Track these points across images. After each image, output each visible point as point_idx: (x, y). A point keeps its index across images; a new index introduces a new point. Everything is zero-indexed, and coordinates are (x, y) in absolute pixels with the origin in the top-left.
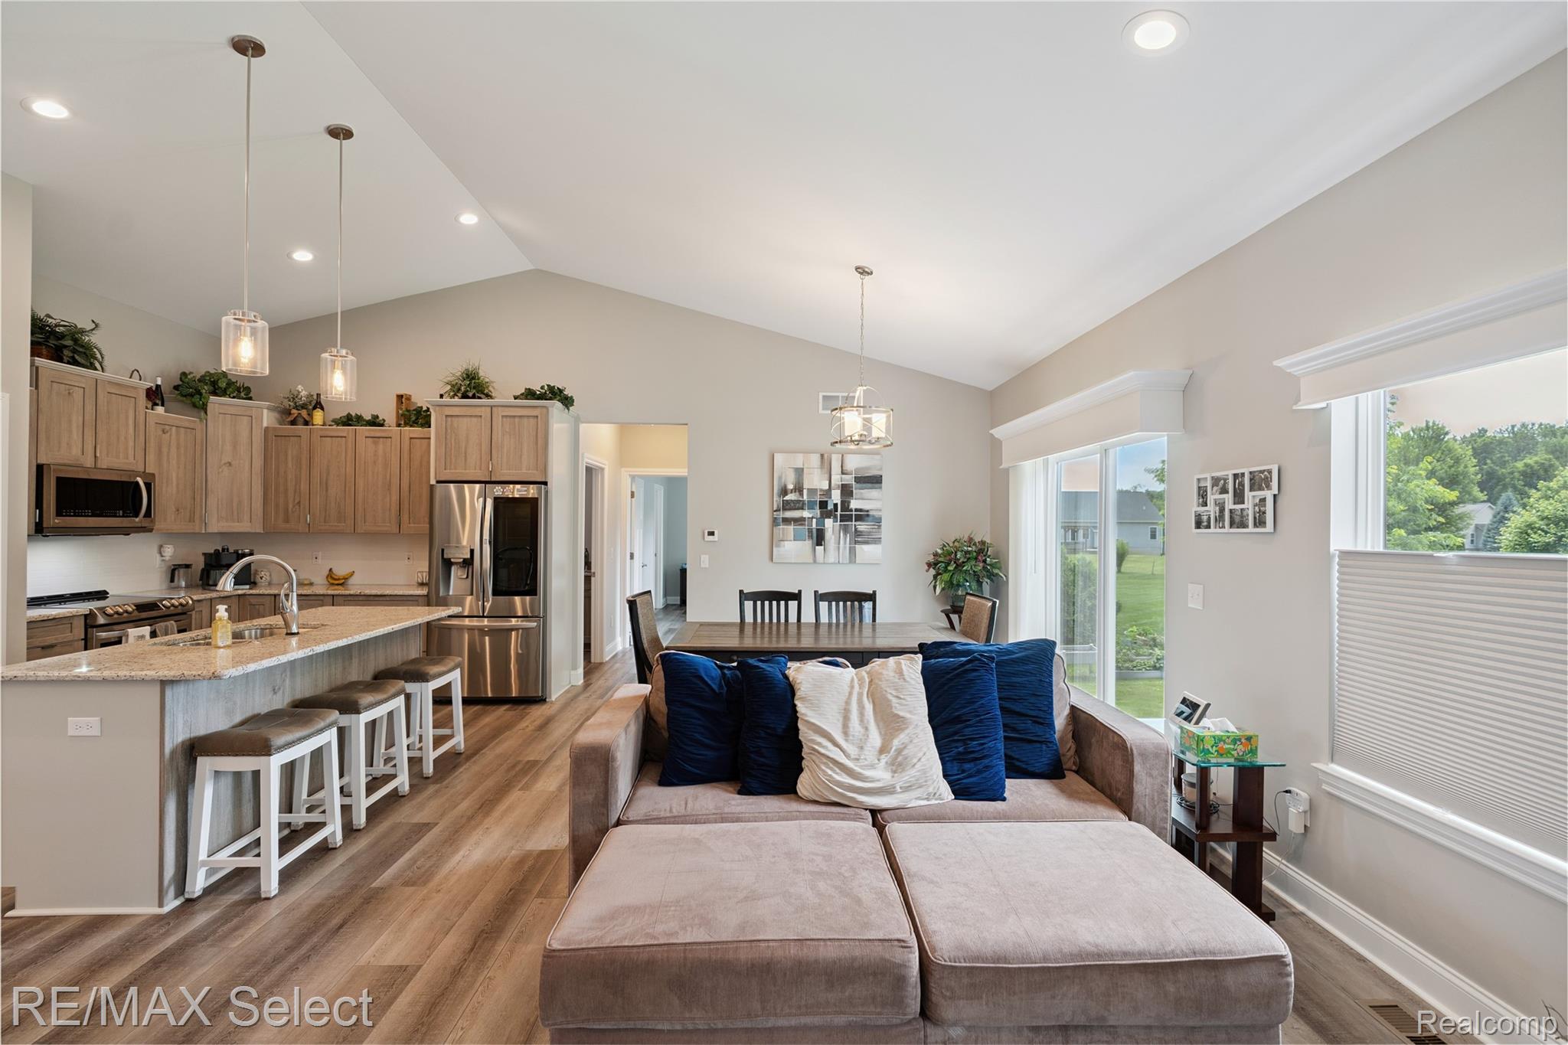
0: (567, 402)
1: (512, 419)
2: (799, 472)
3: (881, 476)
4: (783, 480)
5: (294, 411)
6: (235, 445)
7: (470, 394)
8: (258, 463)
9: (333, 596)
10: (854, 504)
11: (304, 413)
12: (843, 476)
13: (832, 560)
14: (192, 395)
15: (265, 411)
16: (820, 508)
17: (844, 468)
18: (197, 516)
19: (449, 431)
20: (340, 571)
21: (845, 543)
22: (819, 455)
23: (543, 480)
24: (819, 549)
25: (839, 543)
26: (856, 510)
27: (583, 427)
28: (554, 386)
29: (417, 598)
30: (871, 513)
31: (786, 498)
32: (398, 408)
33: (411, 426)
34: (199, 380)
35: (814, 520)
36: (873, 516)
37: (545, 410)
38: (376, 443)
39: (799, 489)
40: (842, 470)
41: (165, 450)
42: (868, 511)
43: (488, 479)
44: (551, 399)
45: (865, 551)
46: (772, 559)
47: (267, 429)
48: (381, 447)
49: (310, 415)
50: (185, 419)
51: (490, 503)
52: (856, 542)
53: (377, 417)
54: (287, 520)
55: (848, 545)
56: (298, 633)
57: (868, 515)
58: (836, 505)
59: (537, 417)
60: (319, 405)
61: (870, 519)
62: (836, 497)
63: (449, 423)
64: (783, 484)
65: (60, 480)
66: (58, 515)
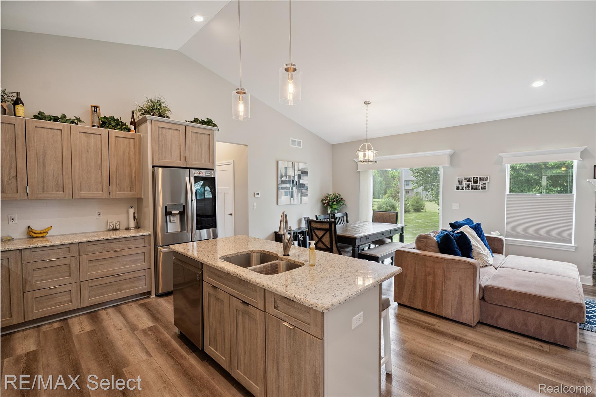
2: (286, 169)
3: (308, 172)
4: (281, 172)
10: (301, 182)
12: (298, 171)
13: (295, 203)
16: (292, 183)
17: (299, 168)
20: (37, 227)
22: (292, 163)
23: (213, 168)
24: (292, 199)
25: (297, 197)
26: (302, 184)
30: (305, 185)
31: (282, 179)
35: (290, 188)
36: (306, 186)
37: (213, 132)
39: (286, 176)
40: (298, 169)
42: (305, 184)
43: (184, 166)
45: (305, 199)
46: (277, 204)
51: (192, 179)
52: (302, 196)
55: (300, 197)
57: (305, 186)
58: (296, 182)
59: (209, 135)
61: (305, 187)
62: (296, 179)
63: (160, 132)
64: (281, 174)
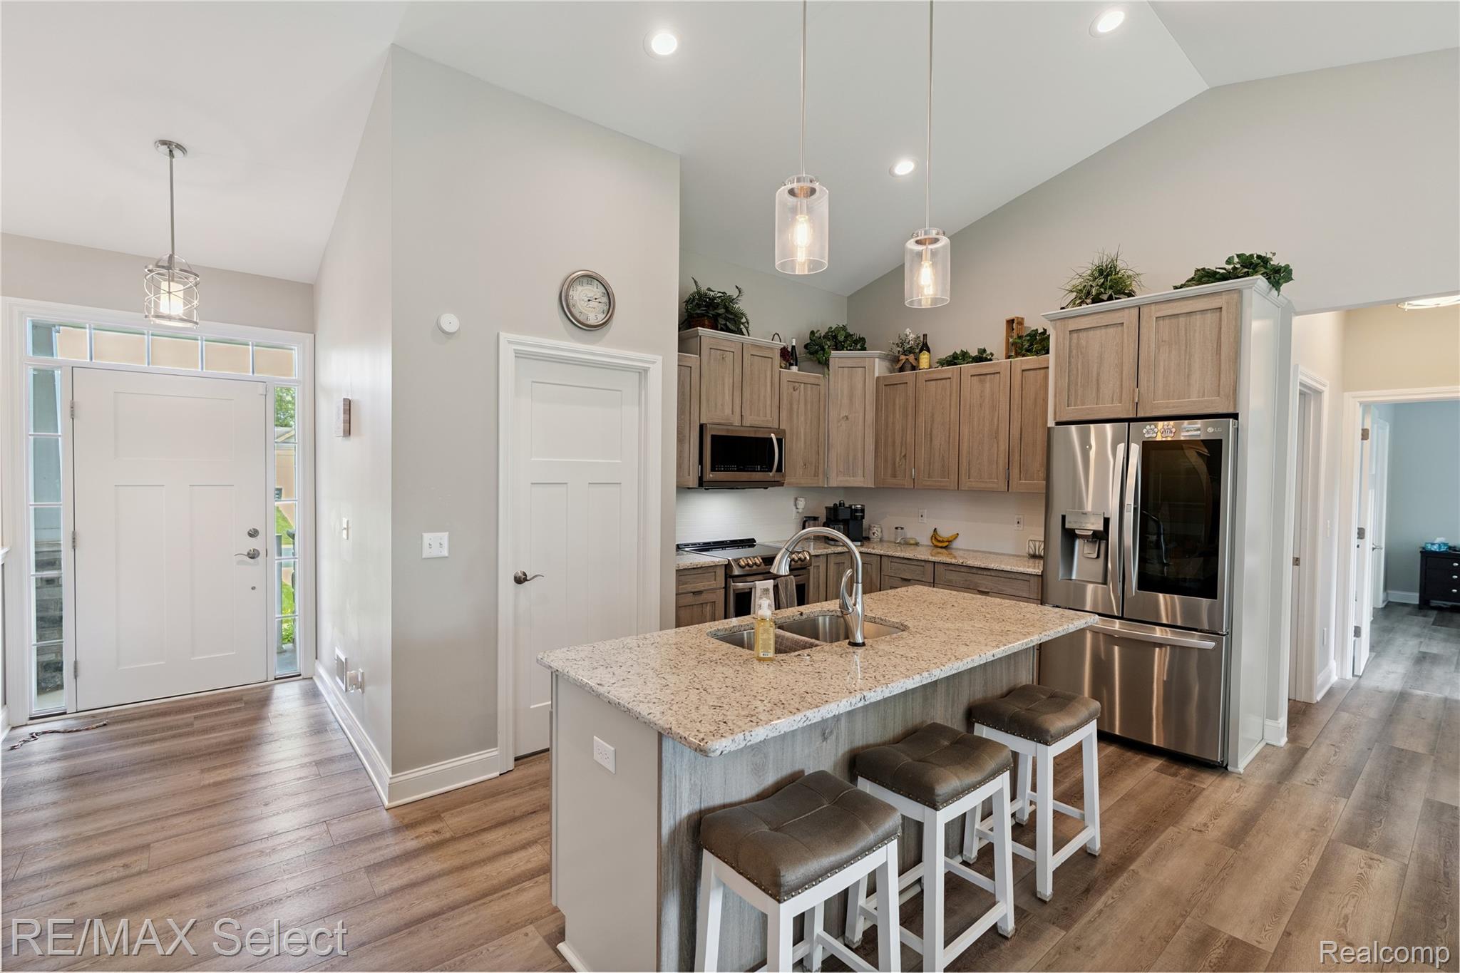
0: (1278, 275)
1: (1174, 321)
5: (903, 357)
6: (851, 397)
7: (1105, 297)
8: (871, 415)
9: (934, 563)
11: (911, 357)
14: (816, 352)
15: (877, 360)
18: (821, 471)
19: (1074, 352)
23: (1231, 411)
27: (1297, 321)
28: (1252, 256)
29: (1028, 576)
32: (1008, 335)
33: (1024, 356)
34: (824, 337)
37: (1235, 296)
38: (982, 382)
41: (795, 406)
43: (1131, 416)
44: (1247, 275)
47: (877, 377)
48: (988, 385)
49: (917, 359)
50: (811, 376)
51: (1136, 450)
53: (984, 351)
54: (894, 476)
56: (863, 644)
59: (1221, 308)
60: (925, 347)
63: (1074, 341)
65: (715, 438)
66: (713, 469)
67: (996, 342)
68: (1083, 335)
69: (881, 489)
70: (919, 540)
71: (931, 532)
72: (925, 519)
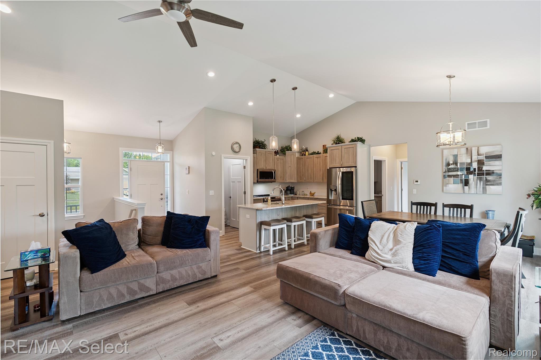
0: (361, 140)
1: (347, 149)
2: (456, 156)
3: (501, 155)
4: (448, 160)
5: (302, 152)
6: (291, 161)
7: (337, 143)
8: (296, 166)
10: (485, 168)
11: (304, 152)
12: (479, 156)
13: (473, 192)
14: (283, 151)
15: (297, 153)
16: (466, 171)
17: (479, 153)
18: (284, 179)
19: (332, 154)
21: (480, 185)
22: (466, 148)
23: (356, 166)
24: (466, 187)
25: (477, 185)
26: (486, 171)
27: (372, 148)
28: (359, 137)
30: (495, 172)
31: (449, 167)
32: (323, 149)
33: (326, 153)
34: (285, 148)
35: (463, 176)
36: (497, 173)
37: (356, 145)
38: (317, 159)
39: (455, 163)
40: (478, 153)
41: (278, 164)
42: (493, 171)
43: (341, 167)
44: (357, 141)
45: (491, 189)
46: (443, 191)
47: (297, 157)
48: (319, 160)
49: (305, 153)
50: (281, 157)
51: (341, 173)
52: (486, 185)
53: (318, 152)
54: (301, 179)
55: (482, 186)
56: (284, 204)
57: (493, 173)
58: (475, 169)
59: (354, 147)
60: (307, 150)
61: (495, 174)
62: (475, 165)
64: (448, 162)
65: (260, 172)
66: (260, 179)
67: (321, 150)
68: (333, 150)
69: (299, 183)
70: (307, 194)
71: (310, 192)
72: (308, 189)
